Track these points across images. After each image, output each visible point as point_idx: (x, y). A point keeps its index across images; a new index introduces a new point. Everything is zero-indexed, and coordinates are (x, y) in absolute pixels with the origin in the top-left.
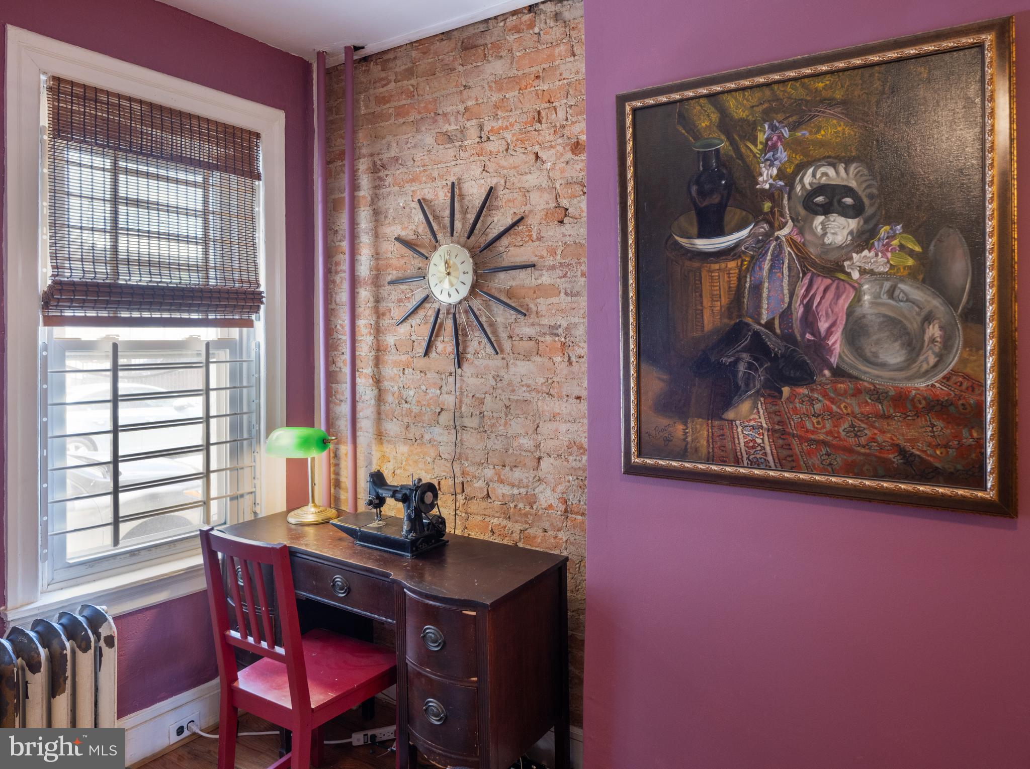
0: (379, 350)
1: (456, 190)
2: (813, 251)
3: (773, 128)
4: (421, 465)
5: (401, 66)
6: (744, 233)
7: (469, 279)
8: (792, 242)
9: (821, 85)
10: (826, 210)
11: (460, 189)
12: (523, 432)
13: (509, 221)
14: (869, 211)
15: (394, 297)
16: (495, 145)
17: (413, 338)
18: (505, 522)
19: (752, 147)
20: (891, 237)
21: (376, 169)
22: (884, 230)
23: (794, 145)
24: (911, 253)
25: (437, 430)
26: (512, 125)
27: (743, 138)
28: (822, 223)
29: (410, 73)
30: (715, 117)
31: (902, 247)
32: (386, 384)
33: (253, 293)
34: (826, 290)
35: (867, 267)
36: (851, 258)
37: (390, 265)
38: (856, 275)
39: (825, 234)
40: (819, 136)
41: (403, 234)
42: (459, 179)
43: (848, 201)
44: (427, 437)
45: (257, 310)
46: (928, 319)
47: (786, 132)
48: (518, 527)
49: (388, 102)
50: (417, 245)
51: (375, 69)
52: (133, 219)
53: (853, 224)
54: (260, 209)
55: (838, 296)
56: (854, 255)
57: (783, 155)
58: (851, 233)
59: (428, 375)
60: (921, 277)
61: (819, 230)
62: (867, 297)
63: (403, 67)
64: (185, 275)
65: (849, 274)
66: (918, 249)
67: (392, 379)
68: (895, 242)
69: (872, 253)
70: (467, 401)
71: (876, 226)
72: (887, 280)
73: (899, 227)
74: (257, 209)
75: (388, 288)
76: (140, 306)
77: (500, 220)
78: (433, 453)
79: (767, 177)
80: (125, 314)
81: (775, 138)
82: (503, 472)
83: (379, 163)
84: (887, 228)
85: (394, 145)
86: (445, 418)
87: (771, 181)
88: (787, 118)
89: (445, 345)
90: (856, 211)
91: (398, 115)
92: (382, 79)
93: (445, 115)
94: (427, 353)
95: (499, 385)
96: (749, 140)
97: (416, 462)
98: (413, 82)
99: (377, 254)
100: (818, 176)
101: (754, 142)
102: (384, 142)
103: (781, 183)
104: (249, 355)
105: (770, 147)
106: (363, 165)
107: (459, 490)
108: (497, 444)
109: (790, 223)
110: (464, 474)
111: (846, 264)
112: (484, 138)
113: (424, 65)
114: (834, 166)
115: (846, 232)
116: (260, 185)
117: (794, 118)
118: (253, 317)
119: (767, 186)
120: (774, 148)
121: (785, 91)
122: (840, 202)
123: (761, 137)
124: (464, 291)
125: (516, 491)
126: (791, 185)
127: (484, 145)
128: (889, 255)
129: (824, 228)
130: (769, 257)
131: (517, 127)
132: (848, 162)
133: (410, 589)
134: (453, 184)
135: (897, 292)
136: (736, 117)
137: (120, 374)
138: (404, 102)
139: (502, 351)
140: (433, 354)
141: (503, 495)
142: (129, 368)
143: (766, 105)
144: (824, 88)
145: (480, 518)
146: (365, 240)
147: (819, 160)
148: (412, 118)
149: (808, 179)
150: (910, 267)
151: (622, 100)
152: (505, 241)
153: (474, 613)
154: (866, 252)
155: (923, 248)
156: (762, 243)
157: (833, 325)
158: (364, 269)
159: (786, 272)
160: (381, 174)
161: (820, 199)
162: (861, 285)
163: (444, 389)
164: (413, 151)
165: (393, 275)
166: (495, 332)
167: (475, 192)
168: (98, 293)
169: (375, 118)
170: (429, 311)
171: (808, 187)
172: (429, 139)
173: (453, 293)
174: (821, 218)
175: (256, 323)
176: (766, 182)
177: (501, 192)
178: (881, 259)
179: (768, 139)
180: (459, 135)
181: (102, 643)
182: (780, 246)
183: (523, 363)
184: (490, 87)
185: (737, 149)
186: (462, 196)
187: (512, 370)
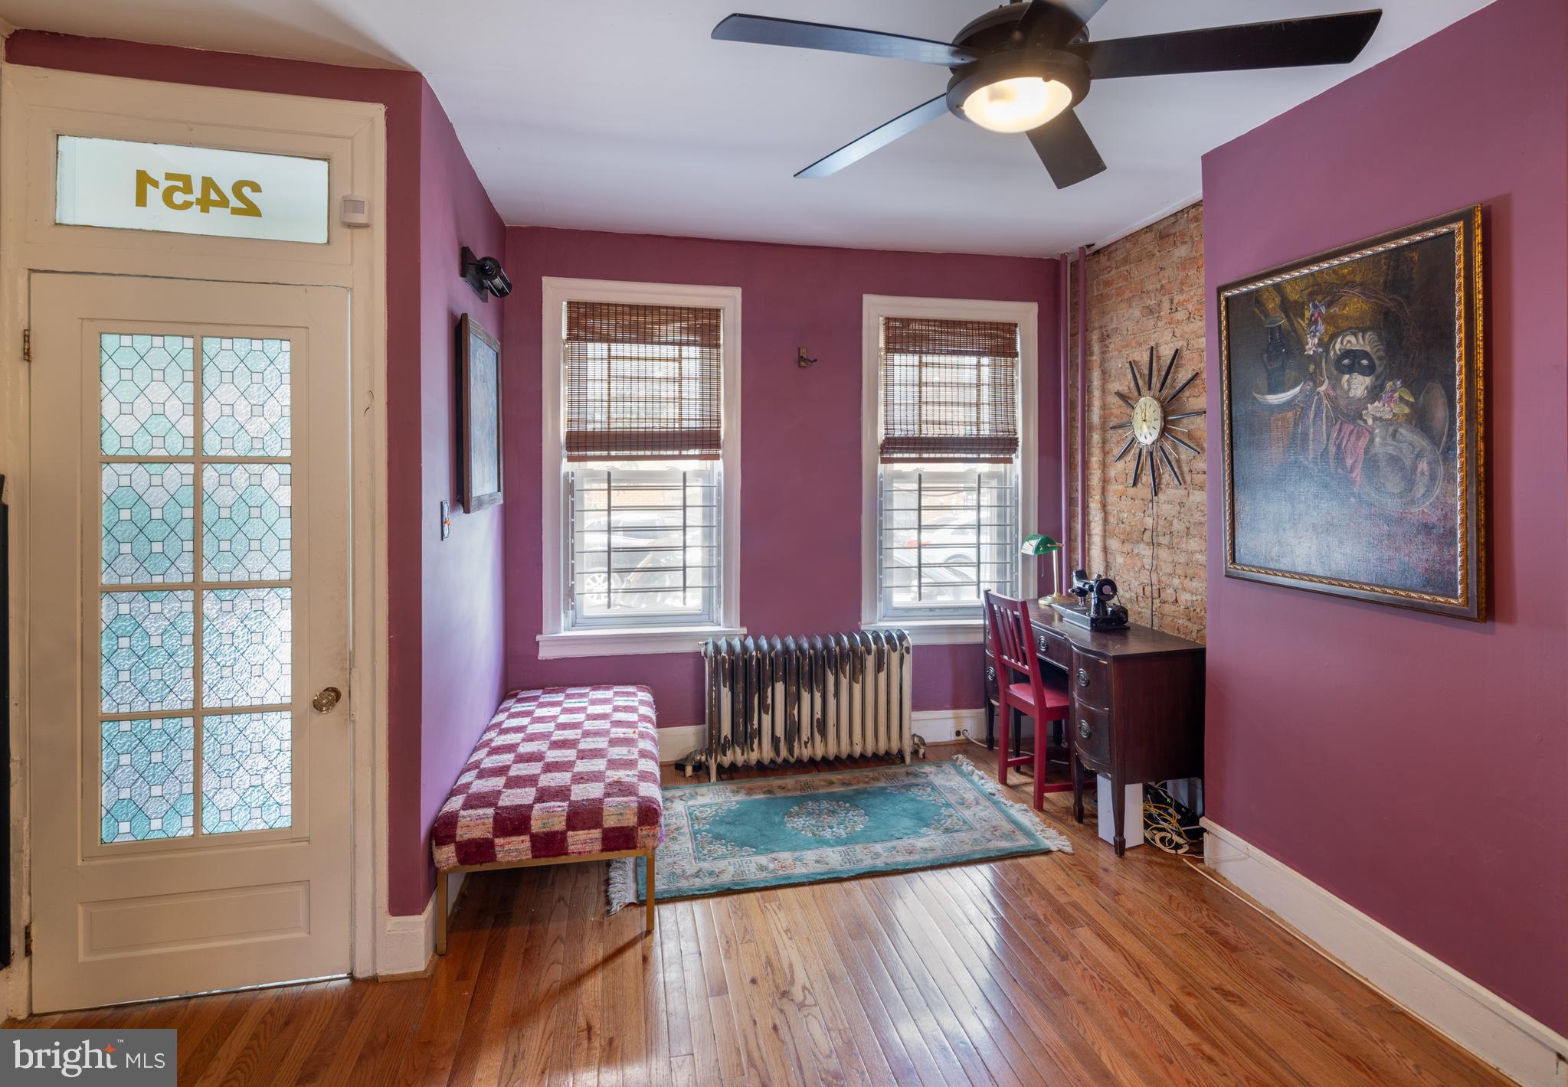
0: (1105, 481)
1: (1154, 352)
2: (1342, 403)
3: (1315, 307)
4: (1132, 574)
5: (1119, 255)
6: (1297, 390)
7: (1158, 424)
8: (1328, 396)
9: (1346, 271)
10: (1350, 370)
11: (1157, 351)
12: (1197, 549)
13: (1190, 376)
14: (1379, 370)
15: (1114, 440)
16: (1181, 315)
17: (1127, 471)
18: (1187, 623)
19: (1301, 322)
20: (1394, 391)
21: (1104, 339)
22: (1389, 385)
23: (1329, 320)
24: (1407, 403)
25: (1142, 546)
26: (1192, 298)
27: (1296, 315)
28: (1348, 381)
29: (1126, 260)
30: (1278, 300)
31: (1401, 399)
32: (1109, 508)
33: (1011, 439)
34: (1350, 434)
35: (1378, 415)
36: (1367, 408)
37: (1112, 414)
38: (1370, 422)
39: (1349, 389)
40: (1345, 312)
41: (1121, 389)
42: (1157, 344)
43: (1365, 362)
44: (1136, 551)
45: (1015, 450)
46: (1419, 456)
47: (1323, 310)
48: (1195, 628)
49: (1111, 284)
50: (1128, 398)
51: (1103, 259)
52: (930, 395)
53: (1368, 380)
54: (1018, 378)
55: (1358, 438)
56: (1369, 405)
57: (1321, 327)
58: (1367, 388)
59: (1137, 502)
60: (1414, 423)
61: (1346, 386)
62: (1377, 440)
63: (1121, 257)
64: (962, 428)
65: (1365, 421)
66: (1412, 400)
67: (1113, 504)
68: (1396, 395)
69: (1381, 404)
70: (1161, 522)
71: (1384, 381)
72: (1391, 425)
73: (1399, 383)
74: (1016, 378)
75: (1111, 432)
76: (934, 450)
77: (1183, 376)
78: (1139, 564)
79: (1311, 345)
80: (925, 456)
81: (1316, 315)
82: (1185, 581)
83: (1105, 333)
84: (1391, 383)
85: (1115, 318)
86: (1147, 536)
87: (1314, 348)
88: (1324, 298)
89: (1147, 478)
90: (1369, 370)
91: (1117, 294)
92: (1107, 267)
93: (1148, 292)
94: (1135, 484)
95: (1182, 510)
96: (1300, 317)
97: (1128, 571)
98: (1127, 268)
99: (1104, 405)
100: (1345, 343)
101: (1302, 317)
102: (1109, 316)
103: (1321, 350)
104: (1011, 483)
105: (1313, 322)
106: (1095, 336)
107: (1156, 595)
108: (1182, 558)
109: (1327, 381)
110: (1159, 581)
111: (1364, 412)
112: (1174, 310)
113: (1134, 254)
114: (1355, 335)
115: (1363, 387)
116: (1019, 359)
117: (1329, 298)
118: (1013, 456)
119: (1311, 353)
120: (1316, 322)
121: (1322, 278)
122: (1359, 363)
123: (1308, 314)
124: (1155, 435)
125: (1194, 598)
126: (1327, 351)
127: (1173, 315)
128: (1392, 404)
129: (1349, 385)
130: (1313, 409)
131: (1195, 299)
132: (1364, 331)
133: (1075, 646)
134: (1152, 348)
135: (1398, 435)
136: (1291, 299)
137: (923, 493)
138: (1121, 284)
139: (1185, 482)
140: (1139, 485)
141: (1186, 600)
142: (928, 489)
143: (1310, 289)
144: (1348, 274)
145: (1170, 619)
146: (1097, 393)
147: (1345, 331)
148: (1126, 297)
149: (1338, 346)
150: (1406, 415)
151: (1220, 290)
152: (1187, 393)
153: (1106, 663)
154: (1377, 403)
155: (1415, 399)
156: (1308, 397)
157: (1355, 461)
158: (1096, 417)
159: (1324, 421)
160: (1106, 342)
161: (1346, 361)
162: (1374, 429)
163: (1147, 513)
164: (1127, 323)
165: (1114, 422)
166: (1180, 467)
167: (1166, 352)
168: (908, 444)
169: (1102, 298)
170: (1135, 451)
171: (1338, 352)
172: (1137, 313)
173: (1148, 436)
174: (1347, 377)
175: (1014, 460)
176: (1310, 349)
177: (1186, 353)
178: (1387, 409)
179: (1312, 316)
180: (1157, 308)
181: (904, 651)
182: (1320, 400)
183: (1199, 492)
184: (1178, 268)
185: (1292, 325)
186: (1159, 357)
187: (1191, 497)
